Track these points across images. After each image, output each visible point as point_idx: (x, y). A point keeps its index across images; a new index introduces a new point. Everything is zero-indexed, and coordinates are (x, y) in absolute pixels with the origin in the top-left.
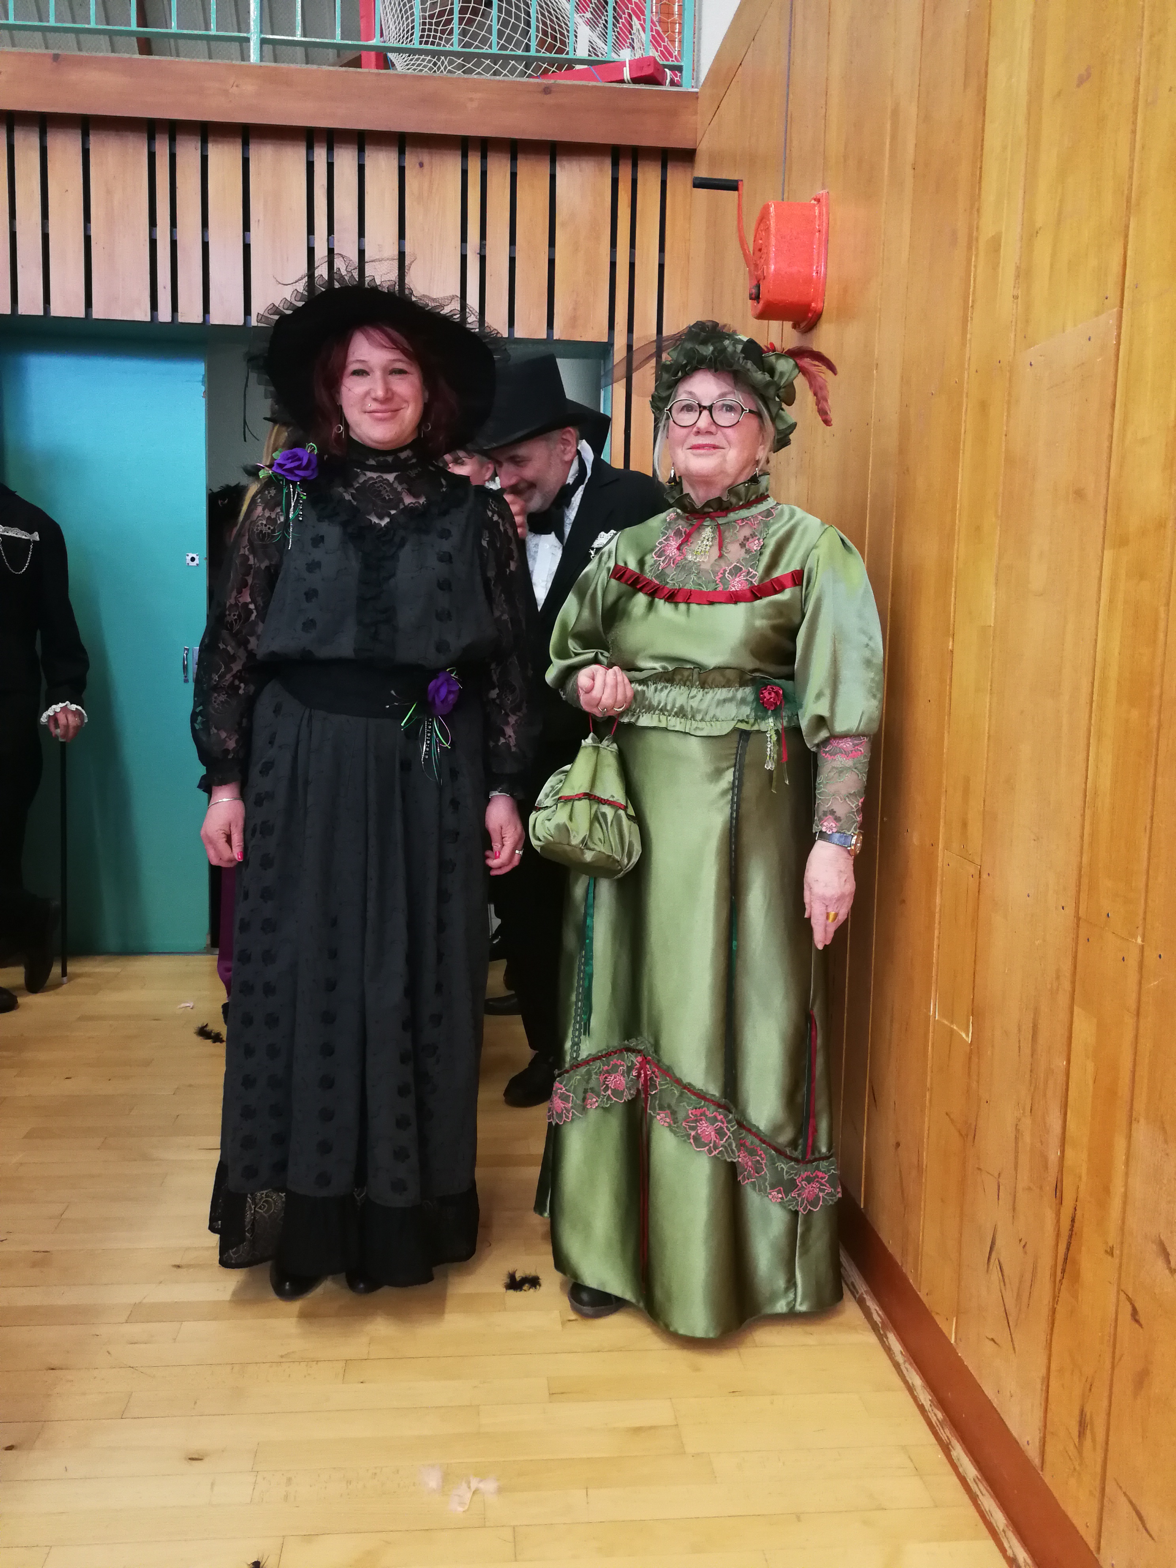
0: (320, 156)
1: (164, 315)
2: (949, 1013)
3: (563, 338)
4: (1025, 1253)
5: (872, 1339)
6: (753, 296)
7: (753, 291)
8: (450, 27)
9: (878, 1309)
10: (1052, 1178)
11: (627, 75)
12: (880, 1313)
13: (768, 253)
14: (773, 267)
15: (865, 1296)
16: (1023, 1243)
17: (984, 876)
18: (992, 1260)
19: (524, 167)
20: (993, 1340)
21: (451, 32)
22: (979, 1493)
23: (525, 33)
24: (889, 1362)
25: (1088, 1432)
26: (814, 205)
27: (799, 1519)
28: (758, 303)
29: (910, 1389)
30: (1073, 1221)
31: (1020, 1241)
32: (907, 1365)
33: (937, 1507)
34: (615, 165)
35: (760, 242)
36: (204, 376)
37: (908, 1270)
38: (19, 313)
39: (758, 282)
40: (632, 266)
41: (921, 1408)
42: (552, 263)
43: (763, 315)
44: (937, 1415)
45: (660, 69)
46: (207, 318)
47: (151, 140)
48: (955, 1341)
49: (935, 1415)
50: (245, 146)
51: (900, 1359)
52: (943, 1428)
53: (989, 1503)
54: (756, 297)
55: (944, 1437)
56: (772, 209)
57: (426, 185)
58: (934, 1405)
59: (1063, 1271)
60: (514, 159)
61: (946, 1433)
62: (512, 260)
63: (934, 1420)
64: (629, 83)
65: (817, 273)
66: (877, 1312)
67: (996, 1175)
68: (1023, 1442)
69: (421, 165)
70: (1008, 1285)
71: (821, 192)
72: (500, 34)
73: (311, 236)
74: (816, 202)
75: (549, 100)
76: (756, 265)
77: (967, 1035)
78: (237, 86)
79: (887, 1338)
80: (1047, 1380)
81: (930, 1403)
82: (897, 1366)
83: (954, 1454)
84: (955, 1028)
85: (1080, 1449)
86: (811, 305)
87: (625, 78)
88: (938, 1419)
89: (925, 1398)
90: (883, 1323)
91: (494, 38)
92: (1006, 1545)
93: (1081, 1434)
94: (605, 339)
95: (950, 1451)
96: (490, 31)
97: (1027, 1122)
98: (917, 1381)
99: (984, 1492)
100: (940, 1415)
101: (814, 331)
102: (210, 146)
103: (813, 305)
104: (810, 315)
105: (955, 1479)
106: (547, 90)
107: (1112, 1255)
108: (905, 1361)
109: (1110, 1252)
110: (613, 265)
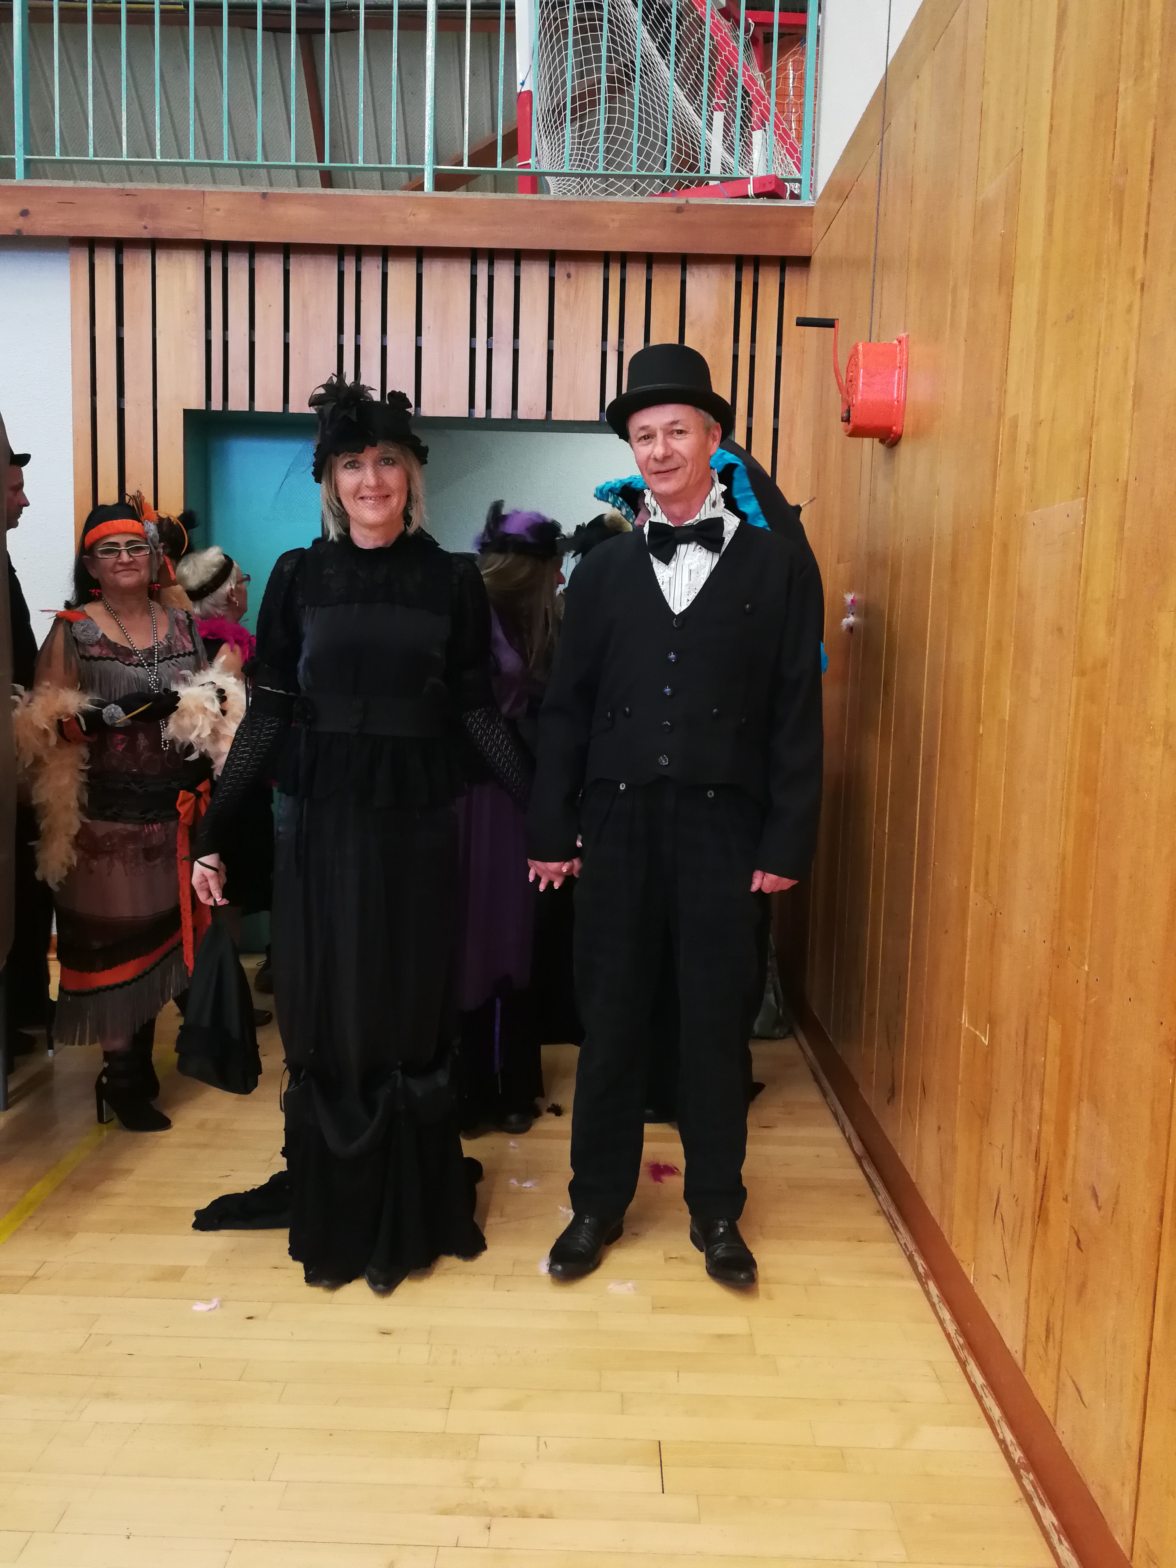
0: (482, 270)
2: (974, 1022)
4: (1017, 1206)
5: (916, 1285)
6: (844, 419)
7: (845, 415)
8: (596, 145)
9: (923, 1263)
10: (1033, 1148)
11: (751, 191)
12: (925, 1266)
13: (857, 385)
14: (860, 397)
15: (913, 1253)
16: (1016, 1198)
17: (998, 915)
18: (997, 1214)
19: (659, 275)
20: (996, 1276)
21: (597, 150)
22: (983, 1395)
23: (663, 150)
24: (928, 1303)
25: (1051, 1336)
26: (895, 346)
27: (840, 1403)
28: (849, 424)
29: (941, 1322)
30: (1045, 1178)
31: (1014, 1196)
32: (941, 1304)
33: (949, 1403)
34: (739, 271)
35: (851, 374)
37: (944, 1229)
38: (229, 409)
39: (849, 407)
40: (752, 358)
41: (948, 1336)
43: (852, 434)
44: (959, 1341)
45: (780, 183)
47: (341, 260)
48: (973, 1281)
49: (958, 1341)
50: (419, 263)
51: (936, 1300)
52: (962, 1350)
53: (990, 1402)
54: (847, 420)
55: (962, 1356)
56: (860, 348)
57: (572, 292)
58: (958, 1333)
59: (1039, 1217)
60: (649, 269)
61: (964, 1354)
63: (956, 1343)
64: (753, 198)
65: (898, 402)
66: (922, 1265)
67: (1001, 1147)
68: (1013, 1352)
69: (569, 276)
70: (1006, 1232)
71: (903, 335)
72: (640, 151)
73: (473, 339)
74: (897, 343)
75: (680, 217)
76: (848, 393)
77: (985, 1039)
78: (414, 215)
79: (927, 1284)
80: (1027, 1301)
81: (955, 1332)
82: (933, 1305)
83: (968, 1368)
84: (978, 1033)
85: (1046, 1350)
86: (891, 428)
87: (750, 194)
88: (959, 1344)
89: (952, 1328)
90: (925, 1273)
91: (634, 155)
92: (999, 1431)
93: (1047, 1337)
95: (966, 1366)
96: (631, 148)
97: (1020, 1105)
98: (946, 1315)
99: (987, 1394)
100: (961, 1341)
101: (896, 447)
102: (390, 263)
103: (894, 428)
104: (892, 435)
105: (968, 1387)
106: (679, 209)
107: (1067, 1201)
108: (940, 1302)
109: (1065, 1199)
110: (735, 357)
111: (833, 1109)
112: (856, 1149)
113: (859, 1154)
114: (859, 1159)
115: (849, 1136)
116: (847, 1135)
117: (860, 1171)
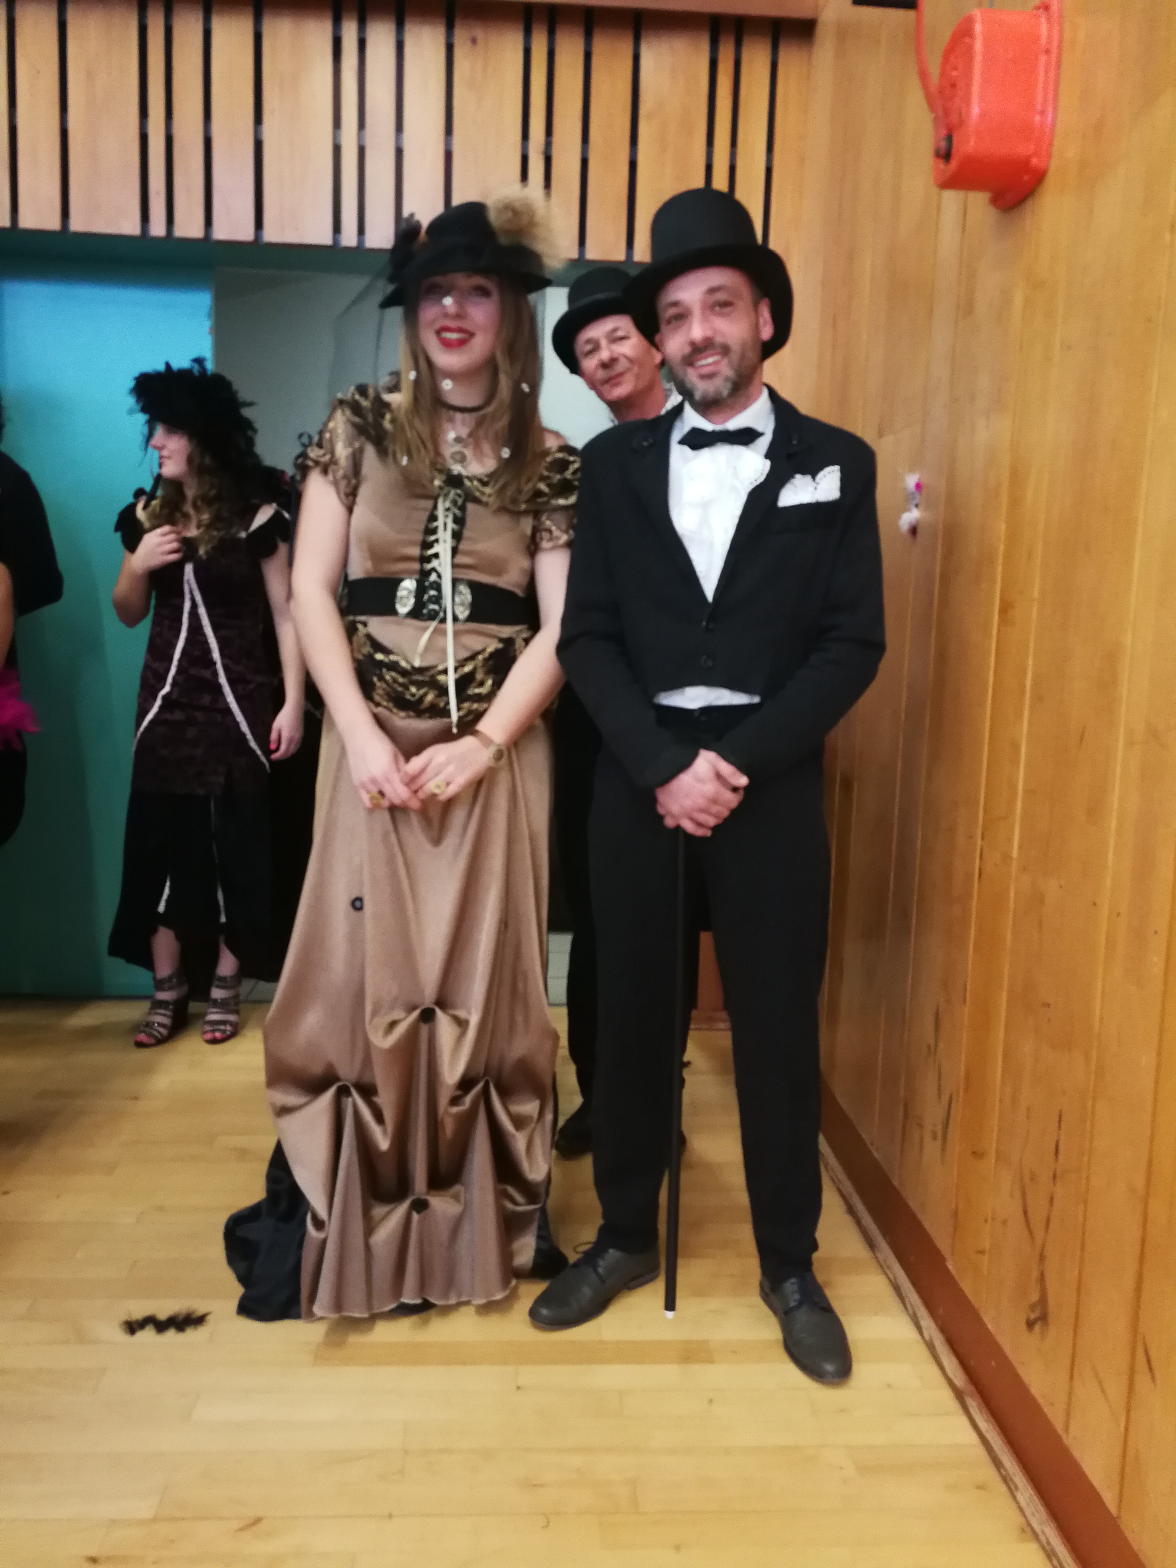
0: (350, 32)
1: (158, 229)
6: (943, 151)
13: (969, 88)
14: (976, 107)
19: (601, 46)
26: (1038, 15)
28: (948, 164)
34: (714, 42)
35: (955, 73)
36: (210, 309)
39: (950, 131)
40: (732, 169)
42: (633, 166)
43: (949, 183)
46: (209, 231)
54: (945, 155)
56: (977, 21)
57: (479, 66)
60: (588, 36)
62: (585, 162)
65: (1042, 118)
69: (474, 41)
73: (337, 131)
74: (1041, 11)
76: (947, 108)
86: (1030, 162)
101: (1027, 206)
103: (1034, 161)
110: (709, 168)
113: (958, 1385)
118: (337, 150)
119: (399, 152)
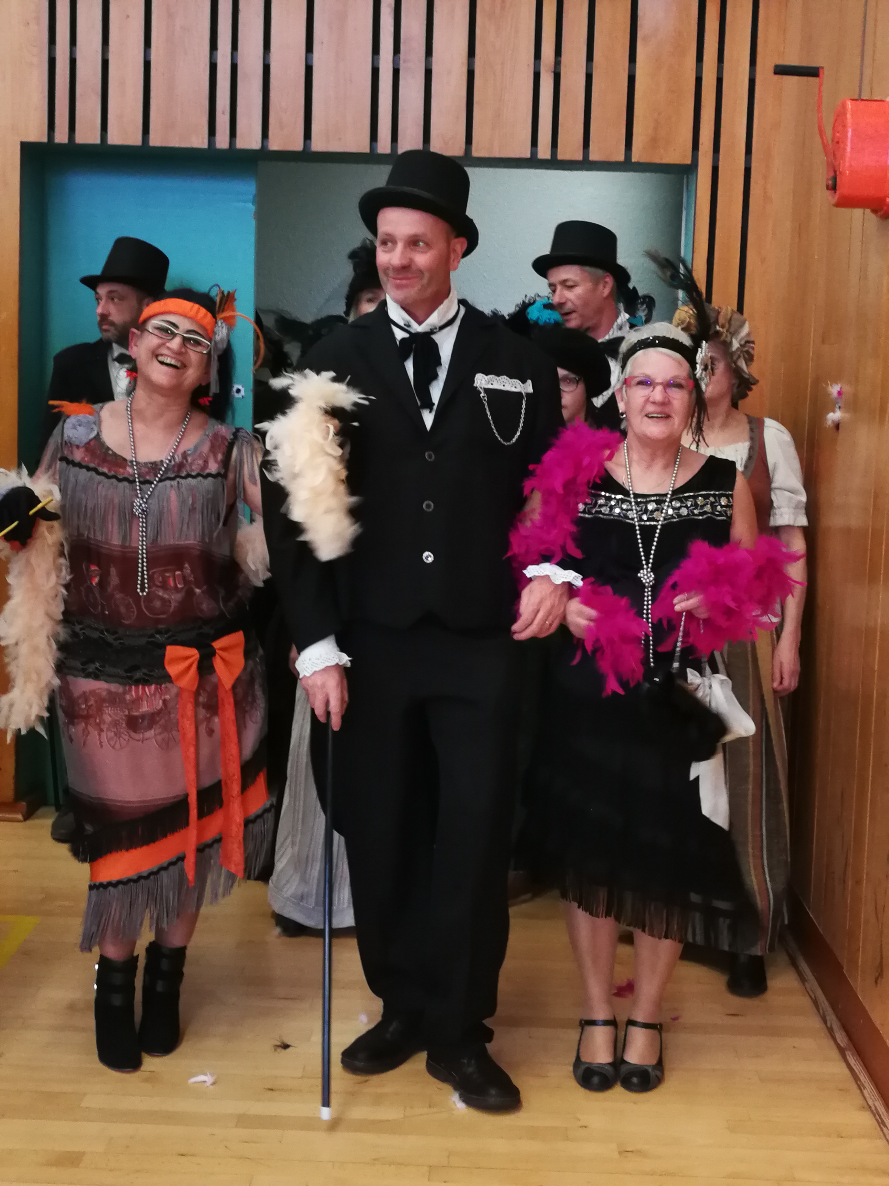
1: (222, 141)
3: (642, 160)
6: (830, 187)
7: (830, 182)
13: (844, 149)
28: (835, 192)
35: (838, 135)
36: (255, 196)
38: (77, 142)
39: (835, 173)
40: (720, 81)
42: (632, 79)
43: (838, 205)
46: (265, 144)
54: (833, 187)
56: (850, 105)
62: (589, 78)
73: (375, 57)
76: (834, 157)
94: (688, 161)
110: (699, 81)
111: (813, 996)
112: (839, 1041)
113: (842, 1045)
114: (842, 1051)
115: (831, 1025)
116: (829, 1025)
117: (844, 1065)
118: (375, 72)
119: (428, 73)
